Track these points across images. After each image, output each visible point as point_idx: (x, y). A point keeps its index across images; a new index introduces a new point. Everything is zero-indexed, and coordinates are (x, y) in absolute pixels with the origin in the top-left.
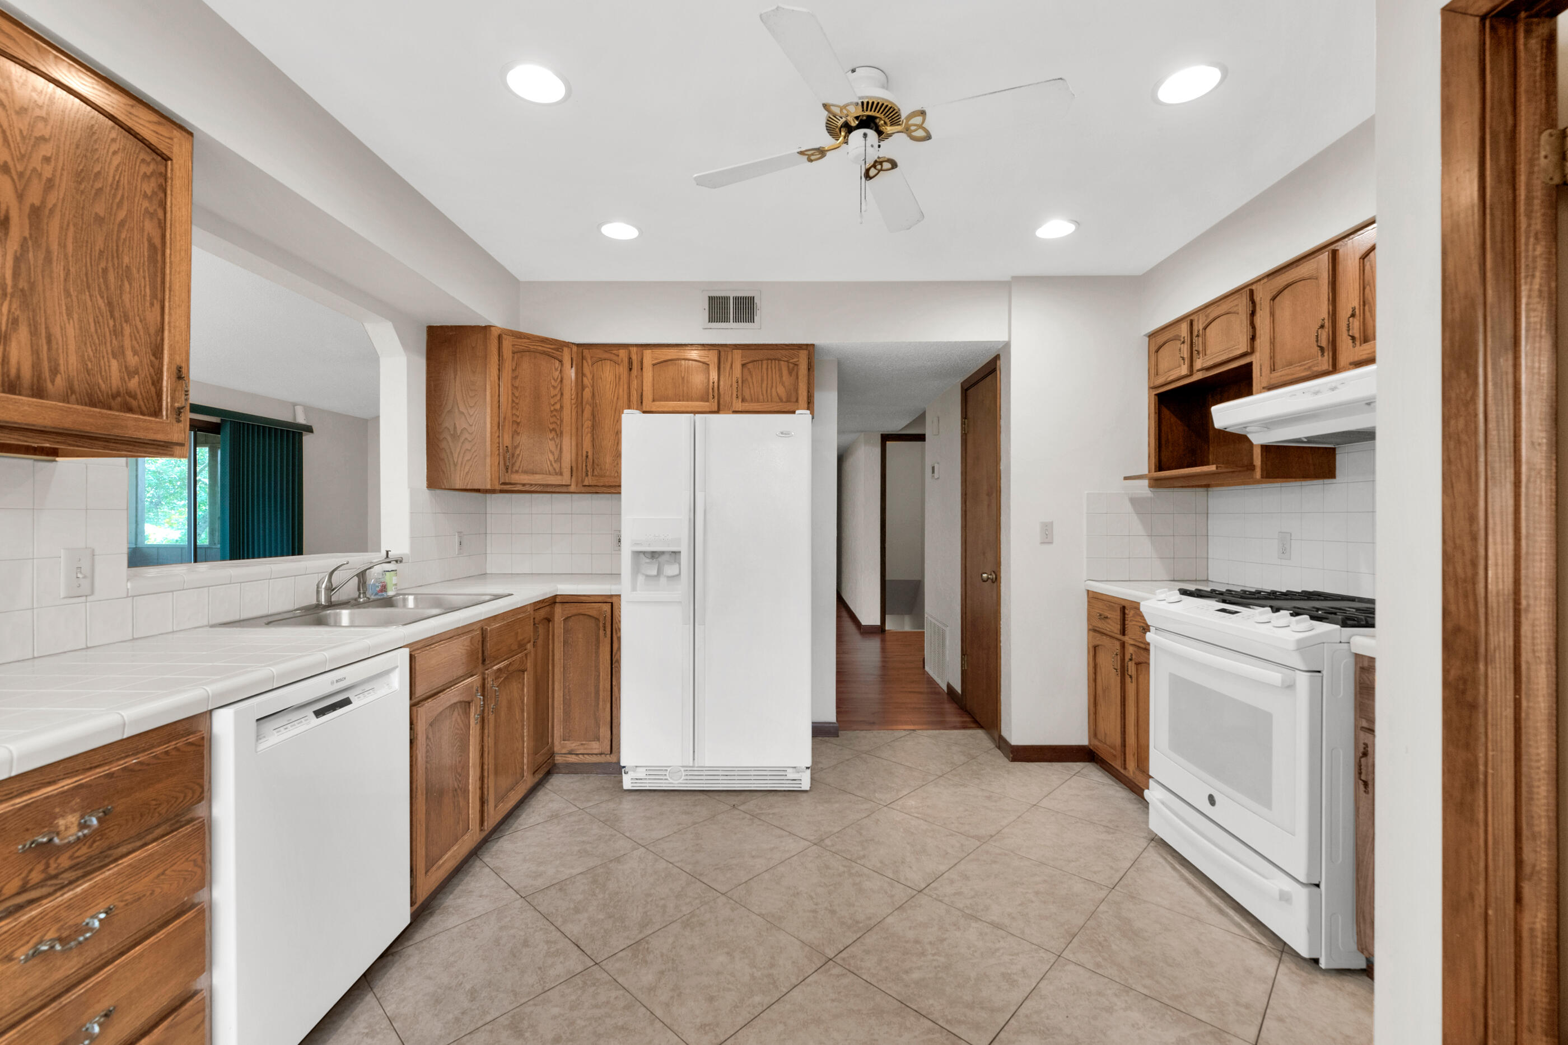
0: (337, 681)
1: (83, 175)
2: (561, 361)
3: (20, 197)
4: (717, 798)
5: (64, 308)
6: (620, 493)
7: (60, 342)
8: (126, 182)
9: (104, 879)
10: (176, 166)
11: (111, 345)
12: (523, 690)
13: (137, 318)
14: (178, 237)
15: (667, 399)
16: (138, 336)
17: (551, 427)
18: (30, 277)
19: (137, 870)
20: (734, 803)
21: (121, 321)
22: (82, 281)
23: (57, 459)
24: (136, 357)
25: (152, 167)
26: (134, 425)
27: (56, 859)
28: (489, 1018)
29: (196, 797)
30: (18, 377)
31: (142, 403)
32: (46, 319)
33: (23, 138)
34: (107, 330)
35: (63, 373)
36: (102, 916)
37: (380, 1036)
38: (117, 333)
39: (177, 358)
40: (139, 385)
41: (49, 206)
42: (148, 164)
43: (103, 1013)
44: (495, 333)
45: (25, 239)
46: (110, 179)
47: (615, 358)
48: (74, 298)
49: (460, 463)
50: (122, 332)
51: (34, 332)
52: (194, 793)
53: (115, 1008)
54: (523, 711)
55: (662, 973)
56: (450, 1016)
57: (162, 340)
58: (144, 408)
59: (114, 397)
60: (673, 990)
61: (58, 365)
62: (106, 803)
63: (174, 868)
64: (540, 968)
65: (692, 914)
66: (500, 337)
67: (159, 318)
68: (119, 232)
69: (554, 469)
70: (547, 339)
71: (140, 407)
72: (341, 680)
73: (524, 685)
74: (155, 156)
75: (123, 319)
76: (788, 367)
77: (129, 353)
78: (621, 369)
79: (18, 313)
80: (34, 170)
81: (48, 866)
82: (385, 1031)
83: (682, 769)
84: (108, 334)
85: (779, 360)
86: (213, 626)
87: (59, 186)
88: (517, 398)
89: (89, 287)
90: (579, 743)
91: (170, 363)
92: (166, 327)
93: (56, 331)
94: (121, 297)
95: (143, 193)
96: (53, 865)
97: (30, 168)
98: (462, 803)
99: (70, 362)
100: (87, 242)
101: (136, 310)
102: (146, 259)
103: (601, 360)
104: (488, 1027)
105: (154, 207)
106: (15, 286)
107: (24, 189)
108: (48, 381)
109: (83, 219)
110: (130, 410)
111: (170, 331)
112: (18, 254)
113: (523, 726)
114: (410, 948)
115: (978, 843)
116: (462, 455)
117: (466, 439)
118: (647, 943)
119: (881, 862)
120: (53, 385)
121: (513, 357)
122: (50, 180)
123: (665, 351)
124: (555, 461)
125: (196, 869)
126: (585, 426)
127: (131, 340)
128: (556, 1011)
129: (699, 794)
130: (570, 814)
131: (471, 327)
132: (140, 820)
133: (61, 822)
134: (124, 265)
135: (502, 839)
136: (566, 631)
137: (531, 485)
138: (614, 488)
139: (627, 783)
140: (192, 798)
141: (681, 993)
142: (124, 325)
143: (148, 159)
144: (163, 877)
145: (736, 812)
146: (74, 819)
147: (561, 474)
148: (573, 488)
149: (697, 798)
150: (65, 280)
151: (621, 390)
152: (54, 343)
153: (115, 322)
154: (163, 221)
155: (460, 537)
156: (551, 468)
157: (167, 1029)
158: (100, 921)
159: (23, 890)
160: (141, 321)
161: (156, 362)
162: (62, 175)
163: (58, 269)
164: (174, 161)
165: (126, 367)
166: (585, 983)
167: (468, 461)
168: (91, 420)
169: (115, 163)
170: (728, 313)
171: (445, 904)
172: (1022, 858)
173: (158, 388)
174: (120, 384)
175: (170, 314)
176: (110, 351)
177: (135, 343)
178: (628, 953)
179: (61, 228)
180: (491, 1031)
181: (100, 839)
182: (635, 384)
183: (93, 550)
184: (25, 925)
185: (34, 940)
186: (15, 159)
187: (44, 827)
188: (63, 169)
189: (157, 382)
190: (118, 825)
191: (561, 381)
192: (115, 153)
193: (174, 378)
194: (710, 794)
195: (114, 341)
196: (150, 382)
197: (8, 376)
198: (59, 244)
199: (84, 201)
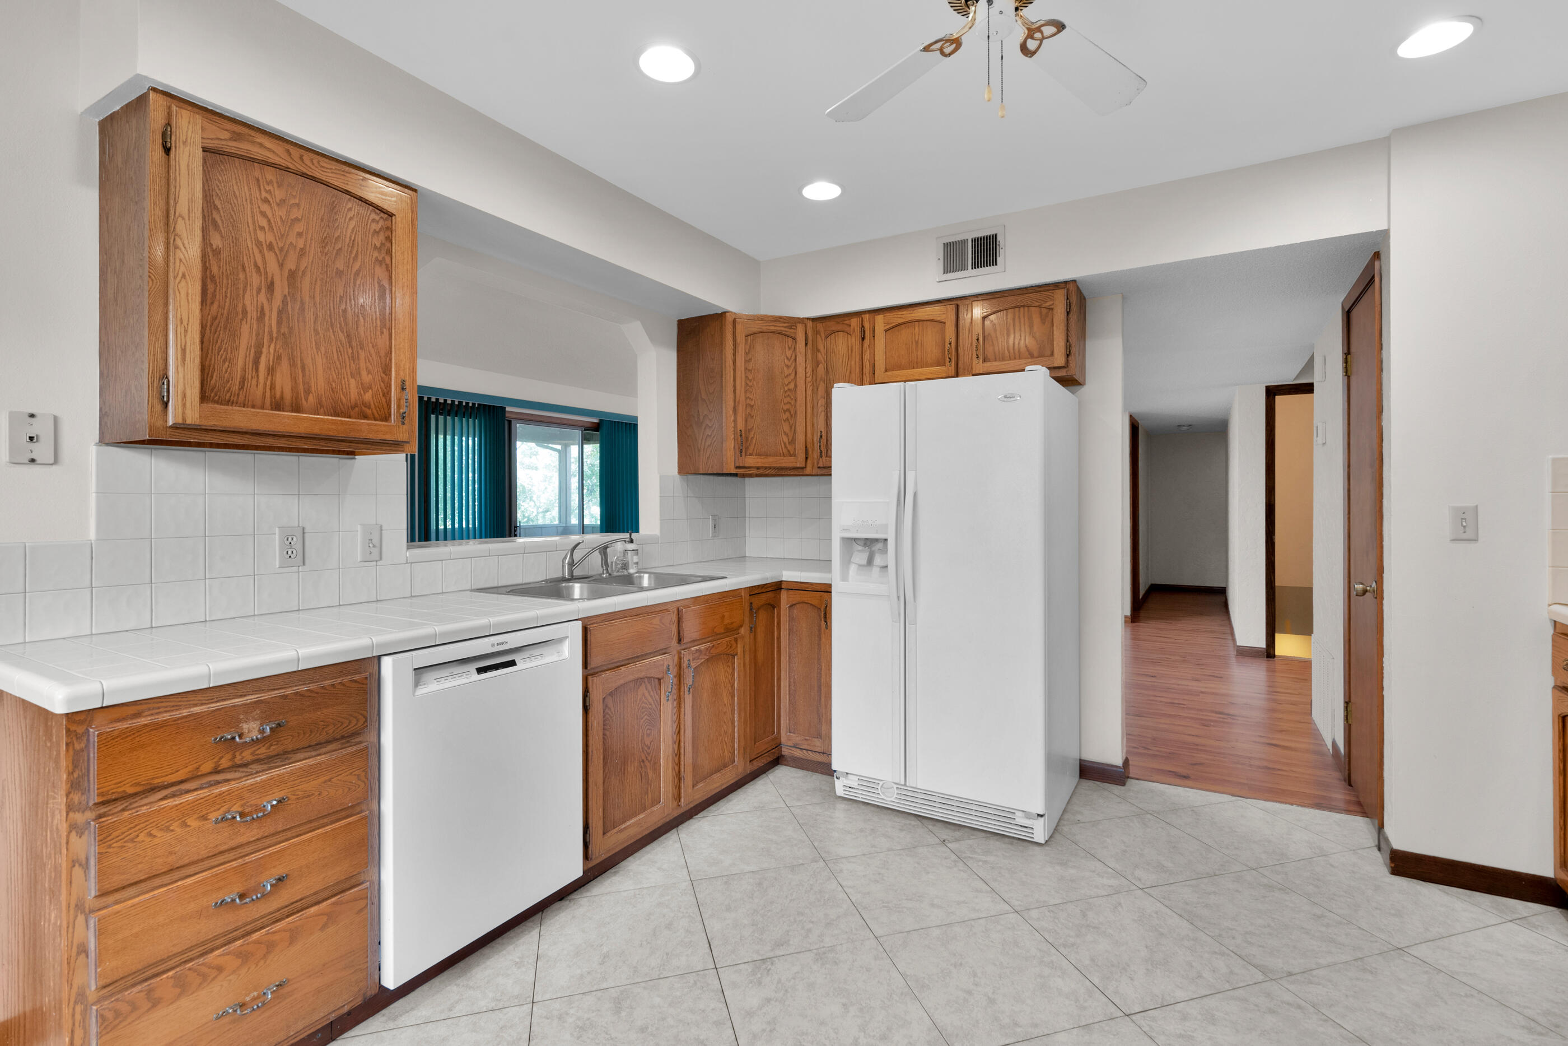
0: (498, 644)
1: (326, 241)
2: (794, 339)
3: (281, 266)
4: (930, 827)
5: (314, 343)
6: (831, 475)
7: (311, 369)
8: (360, 239)
9: (279, 775)
10: (398, 219)
11: (350, 367)
12: (733, 675)
13: (370, 345)
14: (401, 277)
15: (900, 367)
16: (371, 358)
17: (785, 407)
18: (289, 325)
19: (308, 773)
20: (945, 837)
21: (357, 348)
22: (327, 322)
23: (356, 457)
24: (370, 375)
25: (381, 223)
26: (367, 428)
27: (242, 753)
28: (604, 986)
29: (359, 724)
30: (282, 398)
31: (375, 411)
32: (301, 353)
33: (283, 221)
34: (346, 357)
35: (314, 392)
36: (275, 803)
37: (524, 969)
38: (354, 358)
39: (402, 373)
40: (373, 397)
41: (302, 268)
42: (378, 222)
43: (277, 877)
44: (729, 319)
45: (285, 296)
46: (348, 240)
47: (847, 329)
48: (321, 336)
49: (702, 447)
50: (358, 357)
51: (292, 364)
52: (358, 721)
53: (286, 875)
54: (733, 696)
55: (768, 1000)
56: (579, 971)
57: (391, 360)
58: (376, 415)
59: (353, 408)
60: (769, 1023)
61: (310, 387)
62: (281, 717)
63: (339, 777)
64: (667, 954)
65: (832, 949)
66: (734, 321)
67: (388, 343)
68: (355, 280)
69: (789, 451)
70: (781, 317)
71: (373, 414)
72: (502, 643)
73: (734, 669)
74: (382, 215)
75: (359, 347)
76: (1041, 313)
77: (364, 373)
78: (853, 340)
79: (281, 351)
80: (291, 244)
81: (234, 757)
82: (529, 966)
83: (895, 786)
84: (347, 359)
85: (1029, 306)
86: (472, 590)
87: (309, 251)
88: (750, 381)
89: (332, 326)
90: (802, 738)
91: (396, 378)
92: (393, 350)
93: (308, 361)
94: (357, 330)
95: (373, 246)
96: (238, 757)
97: (288, 243)
98: (651, 774)
99: (319, 383)
100: (330, 291)
101: (369, 338)
102: (377, 298)
103: (834, 332)
104: (599, 993)
105: (383, 255)
106: (278, 331)
107: (284, 260)
108: (303, 399)
109: (327, 274)
110: (366, 417)
111: (395, 353)
112: (280, 309)
113: (733, 711)
114: (585, 899)
115: (1260, 977)
116: (704, 441)
117: (707, 425)
118: (772, 964)
119: (1092, 960)
120: (307, 402)
121: (746, 340)
122: (302, 249)
123: (898, 313)
124: (789, 443)
125: (359, 783)
126: (819, 405)
127: (366, 363)
128: (657, 1000)
129: (913, 818)
130: (775, 809)
131: (710, 315)
132: (310, 735)
133: (245, 727)
134: (360, 304)
135: (705, 819)
136: (791, 619)
137: (766, 468)
138: (826, 471)
139: (840, 787)
140: (356, 724)
141: (774, 1029)
142: (360, 351)
143: (377, 218)
144: (329, 783)
145: (944, 849)
146: (255, 726)
147: (794, 455)
148: (808, 471)
149: (908, 822)
150: (315, 323)
151: (853, 363)
152: (307, 370)
153: (352, 350)
154: (390, 266)
155: (714, 520)
156: (785, 450)
157: (333, 904)
158: (272, 806)
159: (216, 771)
160: (373, 347)
161: (386, 378)
162: (311, 243)
163: (309, 315)
164: (397, 216)
165: (362, 384)
166: (695, 983)
167: (709, 446)
168: (333, 427)
169: (351, 227)
170: (966, 260)
171: (630, 868)
172: (1327, 1019)
173: (388, 398)
174: (357, 398)
175: (396, 339)
176: (349, 373)
177: (368, 364)
178: (749, 968)
179: (311, 283)
180: (599, 999)
181: (277, 744)
182: (867, 355)
183: (381, 526)
184: (216, 796)
185: (223, 809)
186: (277, 238)
187: (231, 728)
188: (311, 239)
189: (387, 394)
190: (291, 736)
191: (795, 360)
192: (351, 219)
193: (399, 389)
194: (925, 821)
195: (352, 364)
196: (381, 394)
197: (275, 398)
198: (310, 296)
199: (328, 260)
